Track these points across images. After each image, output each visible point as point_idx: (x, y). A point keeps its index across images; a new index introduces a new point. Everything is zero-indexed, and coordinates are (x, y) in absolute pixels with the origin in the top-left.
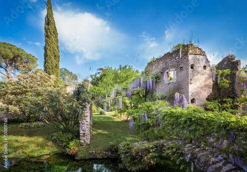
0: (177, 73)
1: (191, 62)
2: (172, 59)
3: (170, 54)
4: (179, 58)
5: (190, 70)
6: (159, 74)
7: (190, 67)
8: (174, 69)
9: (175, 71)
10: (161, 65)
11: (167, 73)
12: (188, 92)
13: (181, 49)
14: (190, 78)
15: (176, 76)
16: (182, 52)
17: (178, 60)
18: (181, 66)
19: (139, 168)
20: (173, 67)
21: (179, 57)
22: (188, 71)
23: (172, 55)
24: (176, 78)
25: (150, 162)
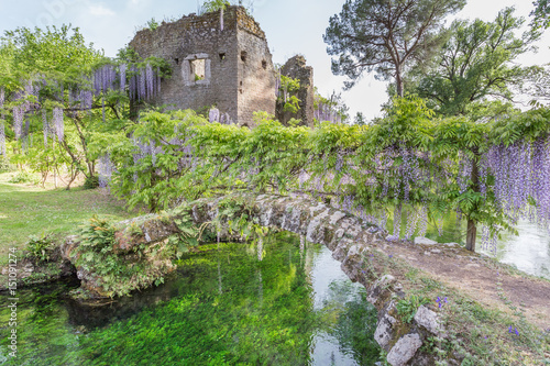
0: (213, 65)
1: (242, 46)
2: (202, 32)
3: (198, 18)
4: (216, 32)
5: (240, 61)
6: (171, 62)
7: (239, 56)
8: (206, 55)
9: (209, 61)
10: (176, 41)
11: (190, 61)
12: (235, 108)
13: (222, 13)
14: (239, 80)
15: (209, 72)
16: (225, 20)
17: (214, 35)
18: (221, 50)
19: (139, 285)
20: (203, 49)
21: (217, 28)
22: (235, 65)
23: (202, 21)
24: (210, 76)
25: (165, 266)
